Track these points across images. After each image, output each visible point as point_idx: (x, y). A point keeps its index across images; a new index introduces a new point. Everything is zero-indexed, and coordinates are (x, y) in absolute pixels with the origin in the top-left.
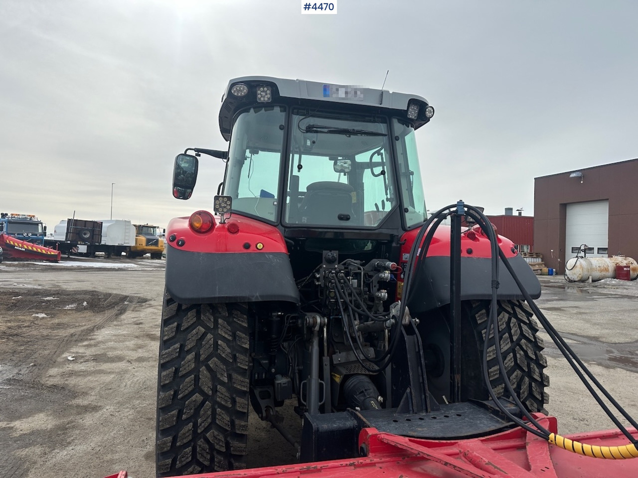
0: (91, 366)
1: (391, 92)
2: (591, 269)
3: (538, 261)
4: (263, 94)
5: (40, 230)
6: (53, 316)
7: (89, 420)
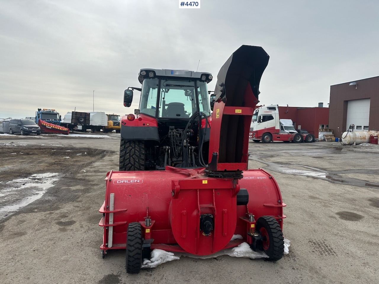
0: (93, 174)
1: (195, 72)
2: (355, 138)
3: (330, 134)
4: (151, 74)
5: (58, 118)
6: (72, 158)
7: (95, 187)
